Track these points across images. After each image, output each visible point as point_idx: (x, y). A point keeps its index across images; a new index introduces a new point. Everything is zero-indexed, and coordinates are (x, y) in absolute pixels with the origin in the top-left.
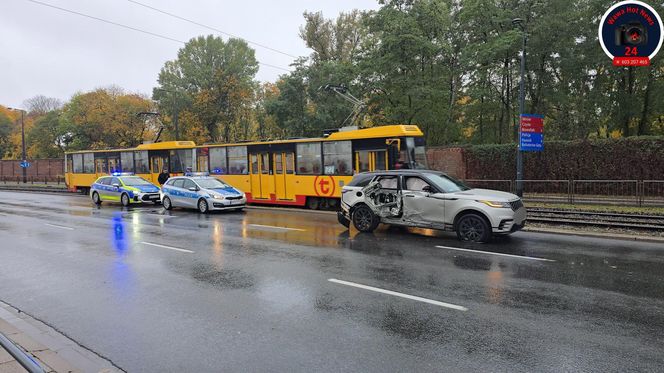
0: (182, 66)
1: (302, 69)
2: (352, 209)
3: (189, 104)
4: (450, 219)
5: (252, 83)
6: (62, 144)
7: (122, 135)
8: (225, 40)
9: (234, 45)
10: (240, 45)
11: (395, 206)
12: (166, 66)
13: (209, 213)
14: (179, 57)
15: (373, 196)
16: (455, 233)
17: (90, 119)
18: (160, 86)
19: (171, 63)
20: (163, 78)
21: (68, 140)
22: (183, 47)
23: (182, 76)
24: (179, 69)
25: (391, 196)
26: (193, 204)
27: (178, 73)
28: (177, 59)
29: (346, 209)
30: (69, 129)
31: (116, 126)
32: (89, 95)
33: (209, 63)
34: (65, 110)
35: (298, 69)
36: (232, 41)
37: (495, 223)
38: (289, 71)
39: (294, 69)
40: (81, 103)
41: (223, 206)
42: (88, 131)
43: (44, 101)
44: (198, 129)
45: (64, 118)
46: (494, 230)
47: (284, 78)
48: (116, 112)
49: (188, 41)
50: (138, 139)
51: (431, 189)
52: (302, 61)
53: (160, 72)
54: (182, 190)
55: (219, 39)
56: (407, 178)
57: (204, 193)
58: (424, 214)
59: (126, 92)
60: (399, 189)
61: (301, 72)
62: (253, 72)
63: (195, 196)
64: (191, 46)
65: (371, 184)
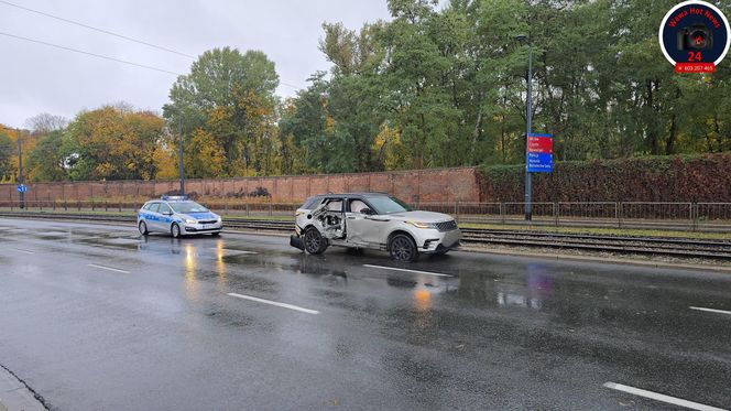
0: (195, 81)
1: (320, 84)
2: (303, 231)
3: (203, 123)
4: (384, 239)
5: (272, 99)
6: (66, 166)
7: (131, 155)
8: (243, 53)
9: (253, 58)
10: (259, 58)
11: (340, 228)
12: (179, 81)
13: (181, 237)
14: (193, 71)
15: (321, 218)
16: (388, 254)
17: (95, 138)
18: (172, 103)
19: (184, 78)
20: (175, 93)
21: (72, 162)
22: (197, 60)
23: (196, 91)
24: (193, 84)
25: (336, 218)
26: (166, 228)
27: (192, 87)
28: (191, 73)
29: (299, 231)
30: (74, 150)
31: (124, 146)
32: (95, 113)
33: (225, 78)
34: (69, 129)
35: (315, 85)
36: (251, 54)
37: (420, 243)
38: (307, 86)
39: (311, 84)
40: (87, 122)
41: (195, 230)
42: (93, 152)
43: (48, 120)
44: (212, 149)
45: (69, 137)
46: (420, 249)
47: (302, 93)
48: (124, 131)
49: (202, 54)
50: (148, 160)
51: (370, 211)
52: (320, 76)
53: (172, 87)
54: (158, 215)
55: (236, 52)
56: (351, 200)
57: (176, 217)
58: (364, 235)
59: (136, 110)
60: (342, 212)
61: (320, 87)
62: (273, 87)
63: (168, 221)
64: (206, 60)
65: (320, 207)
